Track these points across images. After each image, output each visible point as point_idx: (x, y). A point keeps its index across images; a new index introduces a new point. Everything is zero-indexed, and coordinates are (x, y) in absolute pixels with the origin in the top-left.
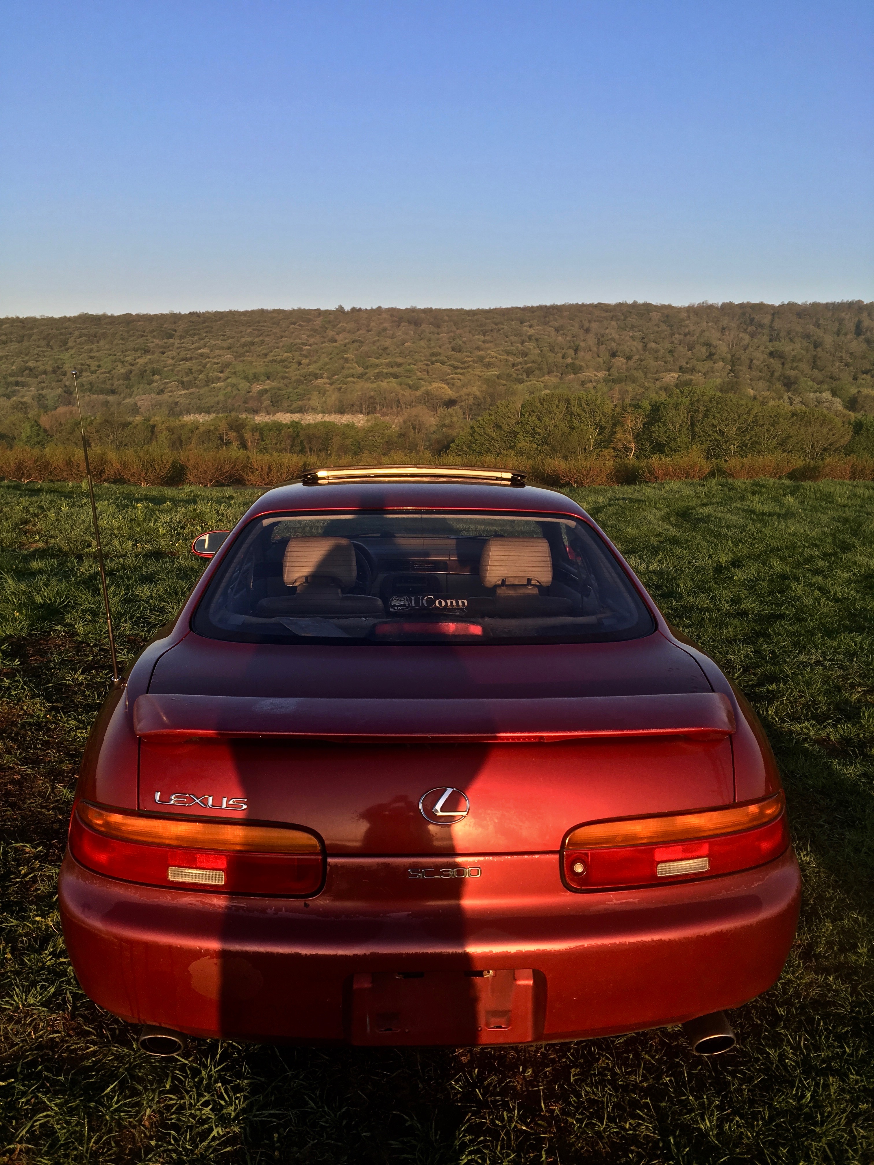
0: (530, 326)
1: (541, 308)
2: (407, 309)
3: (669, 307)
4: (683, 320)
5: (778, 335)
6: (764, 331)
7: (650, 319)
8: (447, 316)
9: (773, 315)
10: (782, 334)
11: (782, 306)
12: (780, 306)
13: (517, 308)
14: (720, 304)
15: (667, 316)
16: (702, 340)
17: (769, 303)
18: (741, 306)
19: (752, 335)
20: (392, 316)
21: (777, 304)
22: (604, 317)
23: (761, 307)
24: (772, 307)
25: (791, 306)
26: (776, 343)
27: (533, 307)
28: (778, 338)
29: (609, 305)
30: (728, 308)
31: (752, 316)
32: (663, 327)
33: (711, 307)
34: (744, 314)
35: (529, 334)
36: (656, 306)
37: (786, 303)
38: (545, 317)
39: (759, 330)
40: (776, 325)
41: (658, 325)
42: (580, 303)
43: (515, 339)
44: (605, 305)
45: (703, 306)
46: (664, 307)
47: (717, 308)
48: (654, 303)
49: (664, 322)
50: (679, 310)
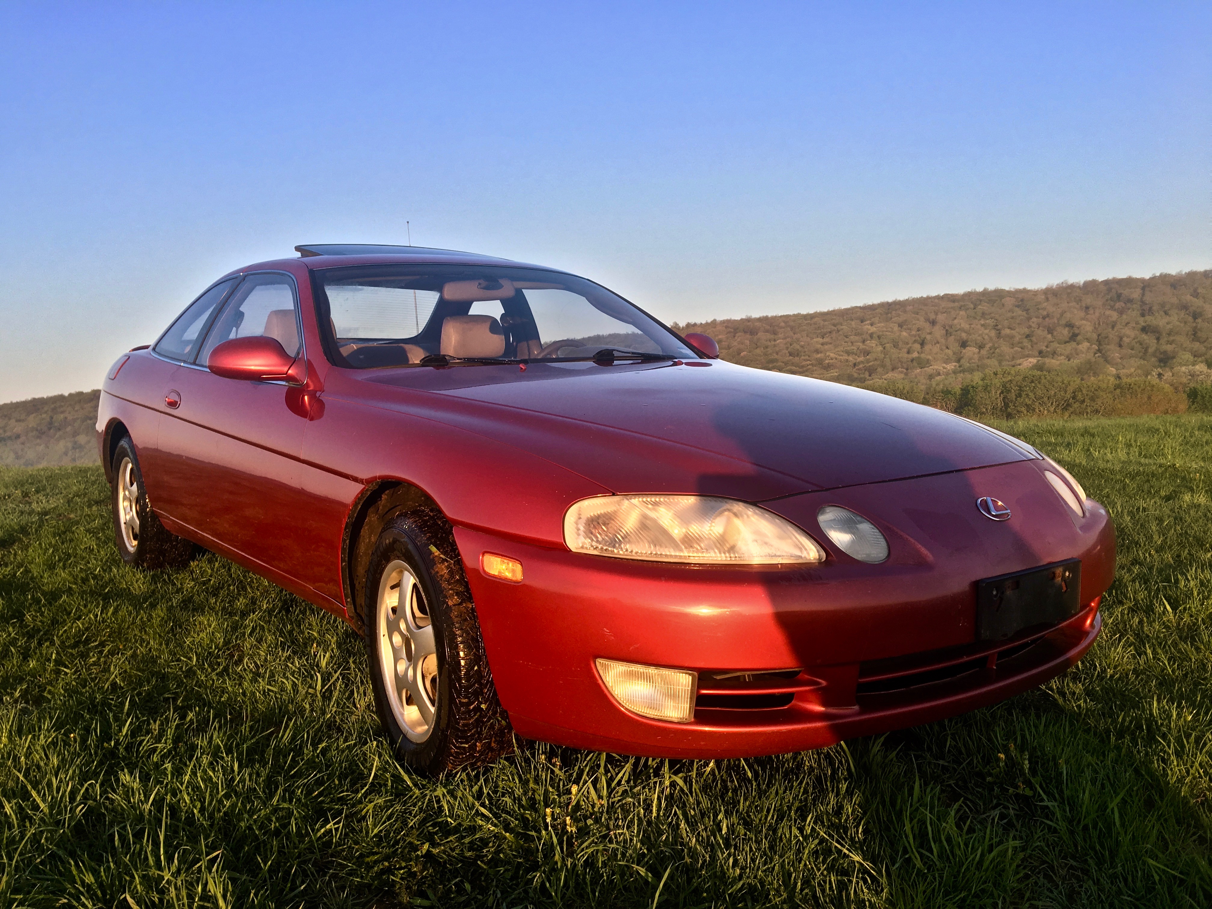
0: (872, 325)
1: (882, 305)
2: (742, 319)
3: (1025, 291)
4: (1040, 303)
5: (1150, 309)
6: (1134, 306)
7: (1003, 305)
8: (784, 322)
9: (1143, 289)
10: (1155, 308)
11: (1153, 278)
12: (1151, 279)
13: (857, 307)
14: (1082, 282)
15: (1022, 300)
16: (1063, 322)
17: (1138, 277)
18: (1106, 282)
19: (1121, 312)
20: (726, 327)
21: (1147, 276)
22: (952, 308)
23: (1129, 282)
24: (1142, 280)
25: (1164, 278)
26: (1148, 318)
27: (873, 305)
28: (1150, 311)
29: (957, 295)
30: (1090, 287)
31: (1119, 292)
32: (1019, 312)
33: (1072, 287)
34: (1110, 290)
35: (869, 332)
36: (1009, 292)
37: (1158, 274)
38: (887, 314)
39: (1129, 305)
40: (1148, 298)
41: (1011, 311)
42: (925, 296)
43: (857, 338)
44: (952, 295)
45: (1062, 287)
46: (1018, 291)
47: (1079, 287)
48: (1007, 289)
49: (1018, 306)
50: (1035, 293)
